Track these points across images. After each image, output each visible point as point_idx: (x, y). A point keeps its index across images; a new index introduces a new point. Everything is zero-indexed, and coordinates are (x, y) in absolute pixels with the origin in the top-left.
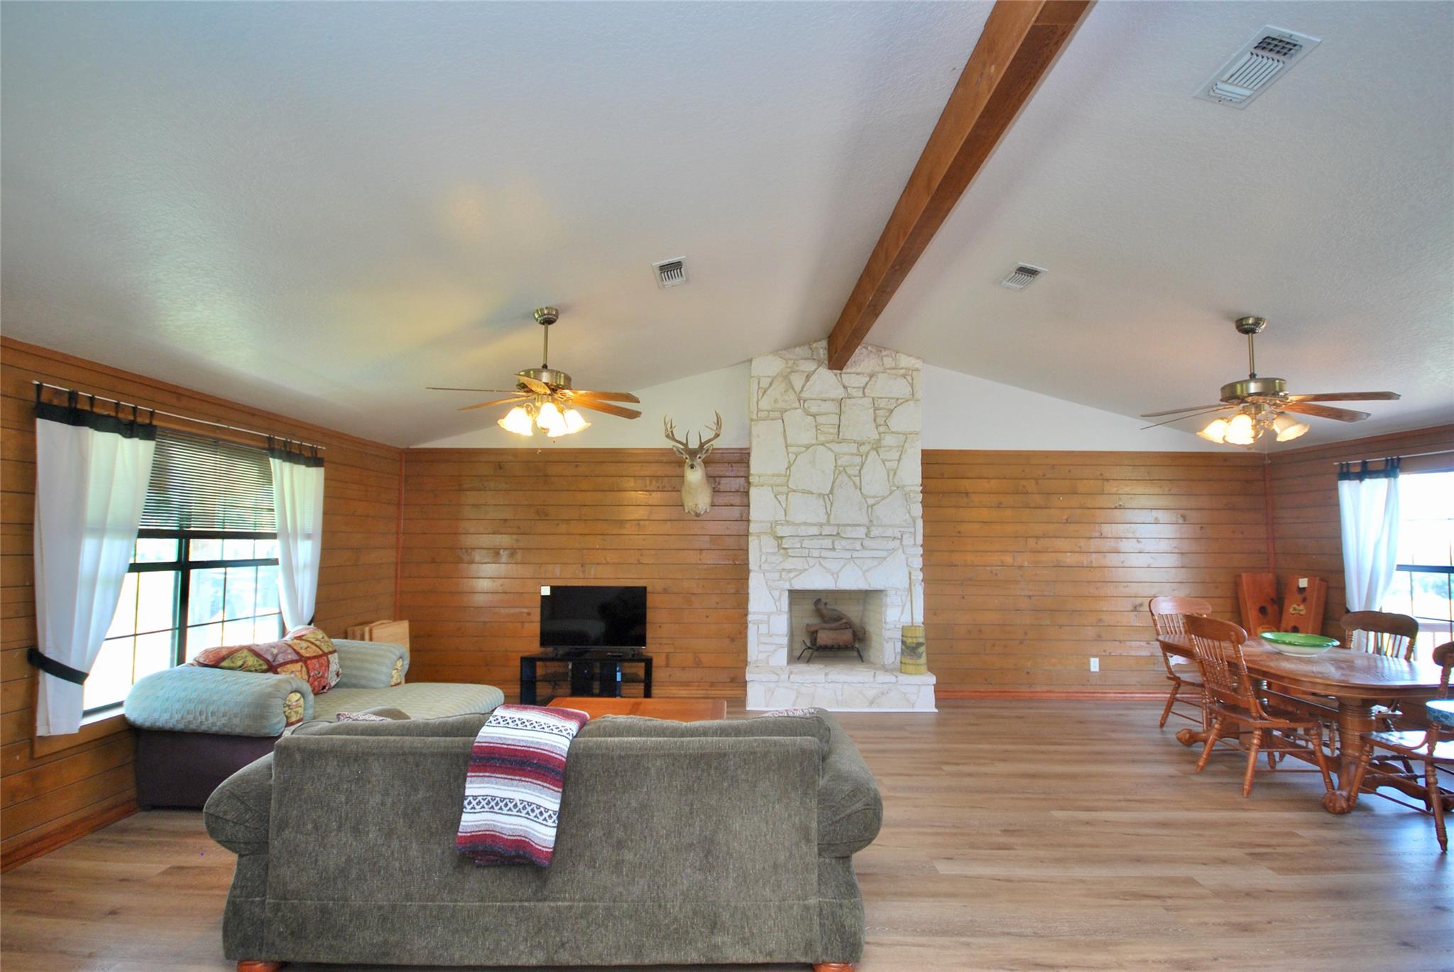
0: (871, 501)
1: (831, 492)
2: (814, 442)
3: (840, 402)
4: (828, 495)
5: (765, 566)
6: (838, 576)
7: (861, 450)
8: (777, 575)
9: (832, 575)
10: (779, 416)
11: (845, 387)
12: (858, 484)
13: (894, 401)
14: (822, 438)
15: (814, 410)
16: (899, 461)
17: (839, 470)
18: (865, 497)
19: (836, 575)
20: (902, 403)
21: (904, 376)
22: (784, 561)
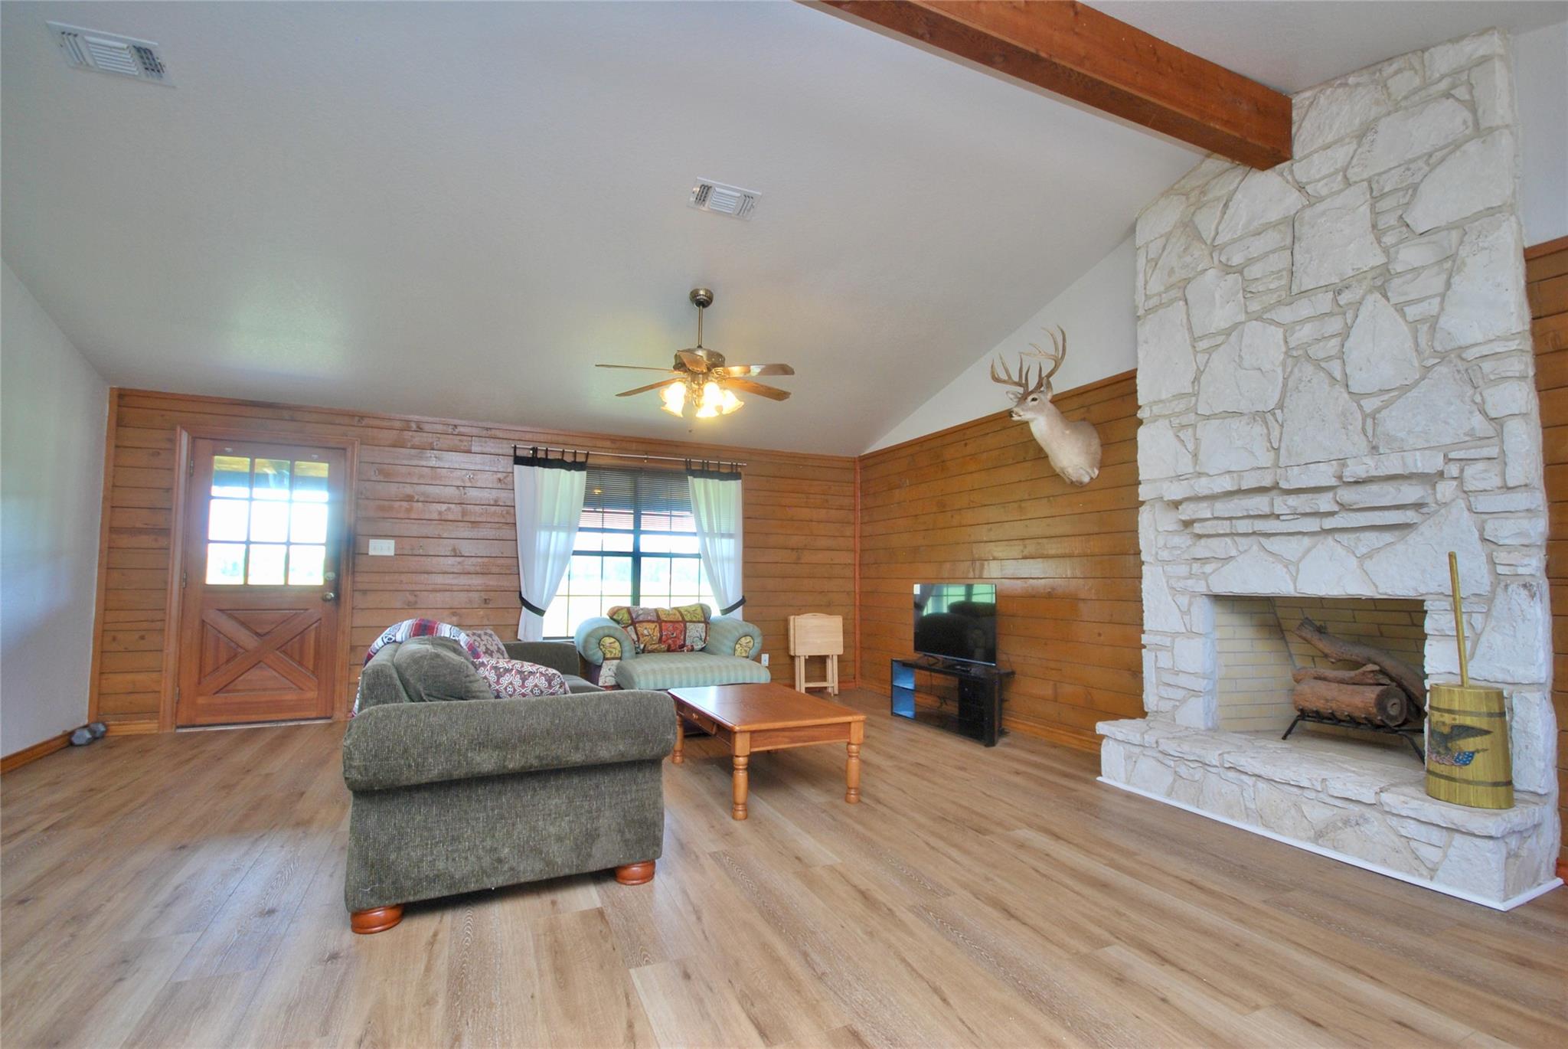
0: (1369, 405)
1: (1281, 406)
2: (1242, 317)
3: (1291, 222)
4: (1272, 412)
5: (1165, 555)
6: (1298, 571)
7: (1341, 303)
8: (1183, 570)
9: (1286, 566)
10: (1180, 294)
11: (1301, 188)
12: (1338, 375)
13: (1421, 163)
14: (1255, 306)
15: (1237, 260)
16: (1443, 296)
17: (1295, 356)
18: (1357, 397)
19: (1292, 566)
20: (1443, 160)
21: (1448, 95)
22: (1194, 544)
